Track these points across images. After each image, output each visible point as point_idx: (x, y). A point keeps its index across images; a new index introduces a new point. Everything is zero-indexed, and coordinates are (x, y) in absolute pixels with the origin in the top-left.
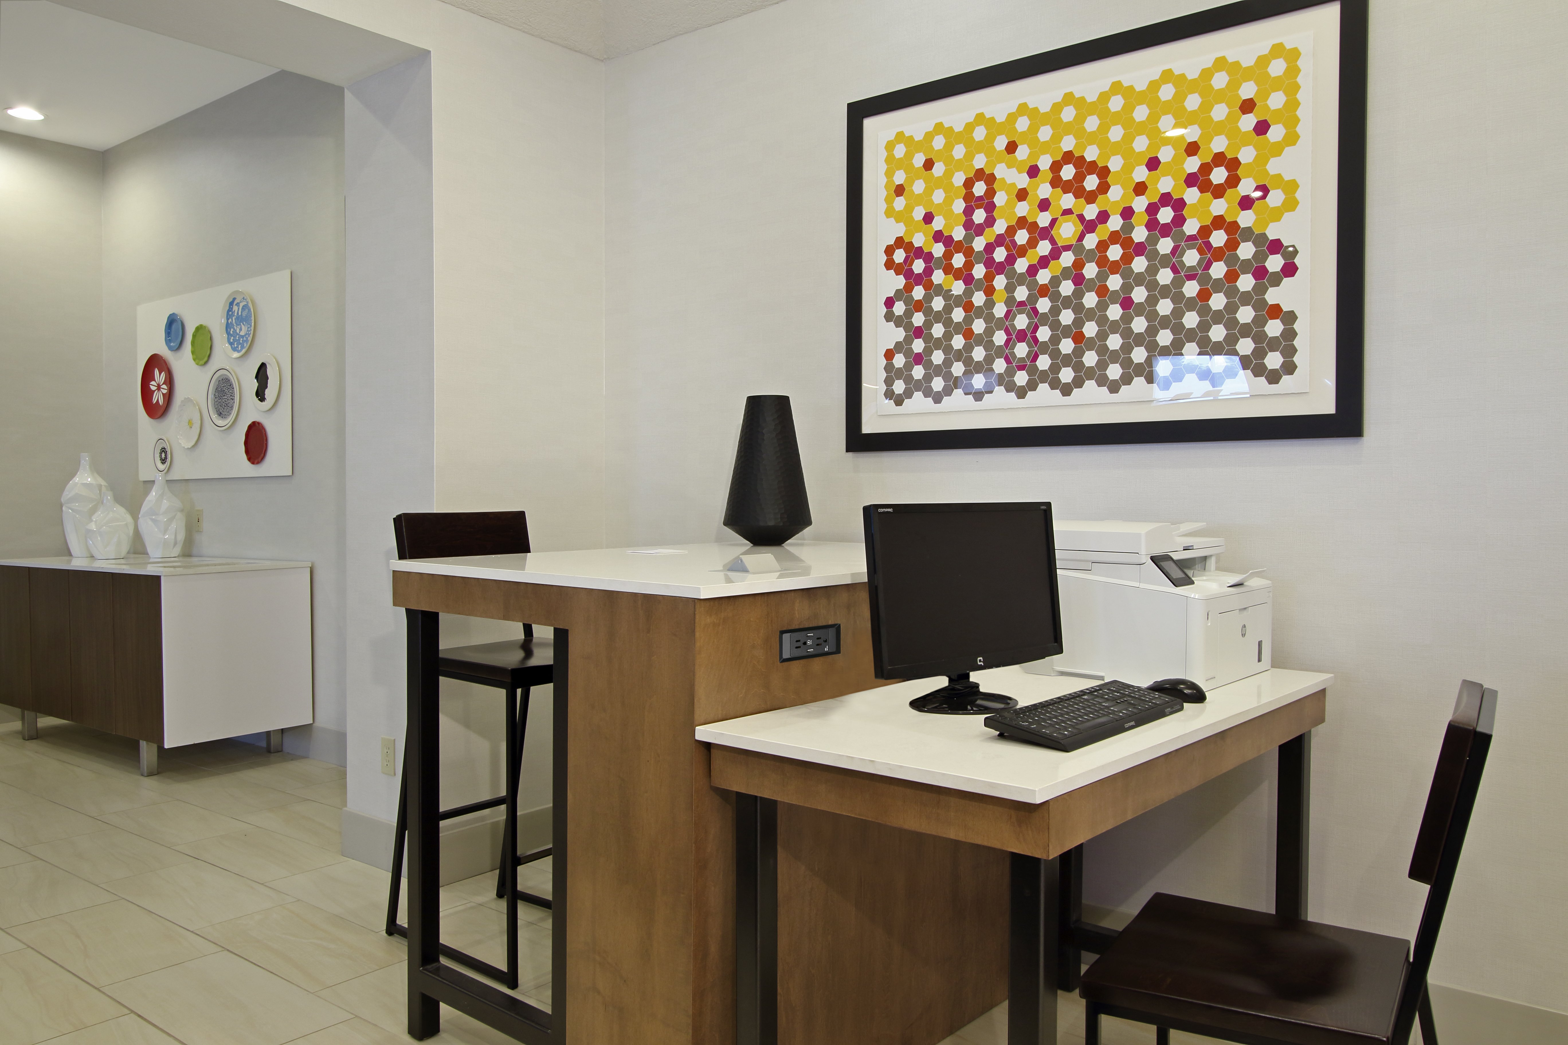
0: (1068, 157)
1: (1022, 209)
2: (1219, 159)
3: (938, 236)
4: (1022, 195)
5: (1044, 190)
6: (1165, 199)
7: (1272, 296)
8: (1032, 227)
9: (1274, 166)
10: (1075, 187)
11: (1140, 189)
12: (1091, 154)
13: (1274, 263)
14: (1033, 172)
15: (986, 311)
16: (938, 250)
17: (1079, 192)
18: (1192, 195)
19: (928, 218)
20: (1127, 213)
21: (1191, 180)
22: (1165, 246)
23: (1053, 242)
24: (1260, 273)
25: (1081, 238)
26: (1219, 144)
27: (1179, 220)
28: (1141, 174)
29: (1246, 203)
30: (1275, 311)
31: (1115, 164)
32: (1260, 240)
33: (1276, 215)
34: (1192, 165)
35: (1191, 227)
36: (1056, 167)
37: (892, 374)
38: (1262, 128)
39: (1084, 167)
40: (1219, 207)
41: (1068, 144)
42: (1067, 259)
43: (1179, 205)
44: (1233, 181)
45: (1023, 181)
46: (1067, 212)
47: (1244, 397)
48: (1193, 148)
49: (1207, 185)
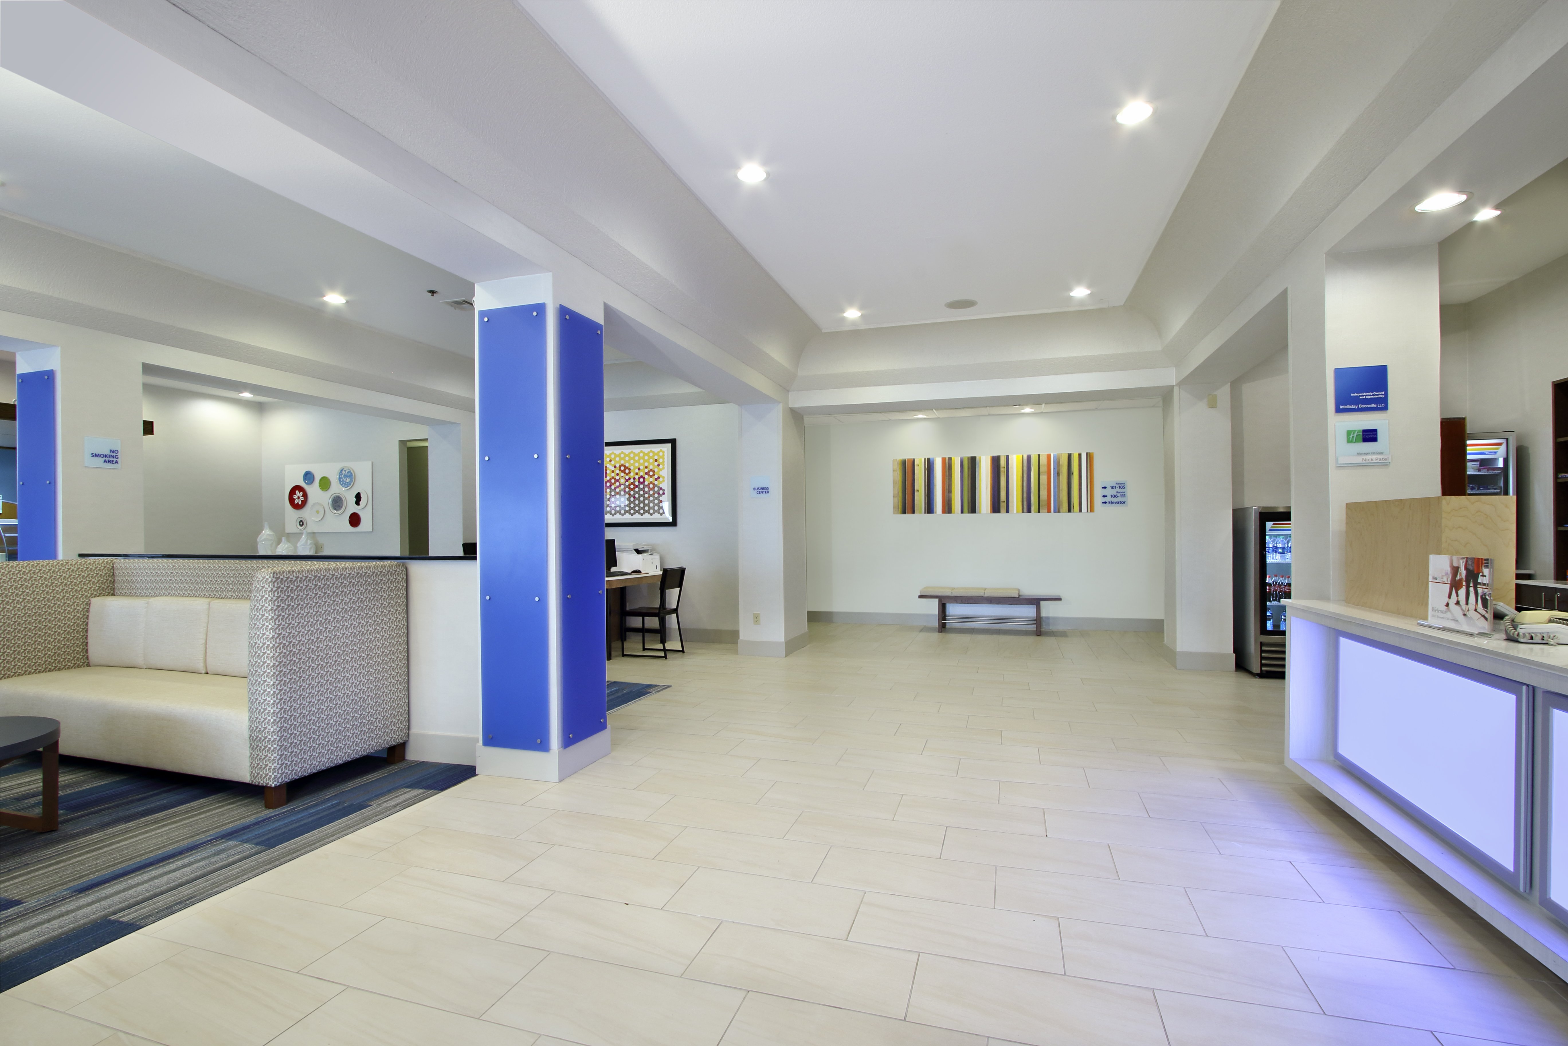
0: (622, 465)
1: (613, 475)
2: (651, 470)
4: (613, 472)
5: (618, 471)
6: (642, 477)
7: (661, 499)
8: (615, 479)
9: (661, 473)
10: (624, 471)
11: (637, 474)
12: (627, 465)
13: (661, 492)
14: (615, 467)
17: (625, 473)
18: (646, 477)
20: (634, 479)
21: (646, 474)
22: (642, 486)
23: (619, 483)
24: (659, 494)
25: (625, 483)
26: (651, 467)
27: (644, 481)
28: (637, 471)
29: (656, 480)
30: (661, 502)
31: (632, 468)
32: (658, 487)
33: (661, 483)
34: (646, 470)
35: (646, 483)
36: (620, 467)
38: (659, 465)
39: (626, 468)
40: (651, 480)
41: (622, 462)
42: (622, 487)
43: (644, 478)
44: (654, 475)
46: (622, 477)
47: (656, 518)
48: (646, 467)
49: (649, 475)
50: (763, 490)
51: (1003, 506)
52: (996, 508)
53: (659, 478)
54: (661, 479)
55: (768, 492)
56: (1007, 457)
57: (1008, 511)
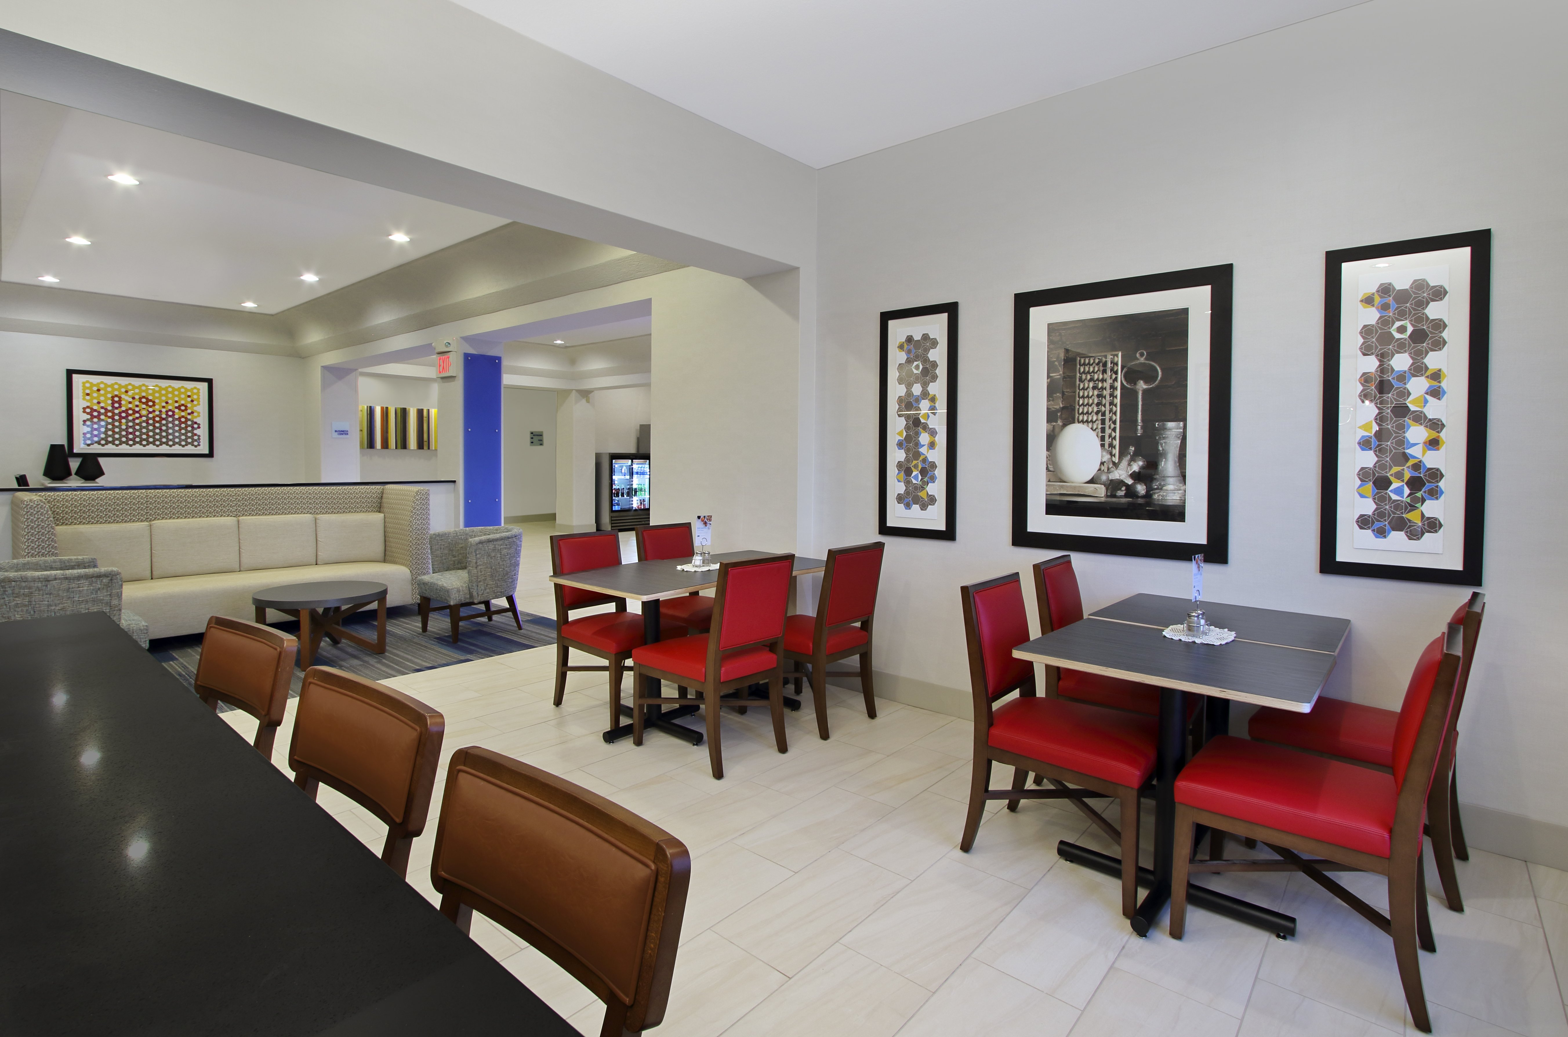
0: (144, 397)
1: (130, 406)
2: (183, 405)
3: (102, 408)
4: (130, 403)
5: (137, 403)
6: (170, 410)
7: (195, 432)
8: (134, 410)
9: (195, 408)
10: (146, 403)
11: (164, 407)
12: (150, 398)
13: (196, 426)
14: (133, 398)
15: (120, 427)
16: (103, 411)
17: (147, 405)
18: (177, 411)
19: (99, 403)
20: (160, 411)
21: (176, 408)
22: (170, 419)
23: (140, 414)
24: (193, 427)
25: (148, 414)
26: (183, 402)
27: (174, 415)
28: (164, 404)
29: (189, 414)
30: (196, 435)
31: (157, 401)
32: (192, 421)
33: (196, 417)
34: (177, 405)
35: (176, 416)
36: (140, 399)
37: (85, 439)
38: (192, 401)
39: (148, 400)
40: (183, 414)
41: (143, 394)
42: (144, 418)
43: (173, 412)
44: (186, 409)
45: (131, 400)
46: (143, 408)
47: (190, 449)
48: (176, 402)
49: (180, 409)
50: (343, 432)
51: (426, 444)
52: (420, 446)
53: (192, 413)
54: (195, 414)
55: (347, 434)
56: (428, 410)
57: (429, 448)
